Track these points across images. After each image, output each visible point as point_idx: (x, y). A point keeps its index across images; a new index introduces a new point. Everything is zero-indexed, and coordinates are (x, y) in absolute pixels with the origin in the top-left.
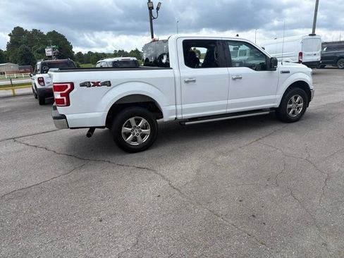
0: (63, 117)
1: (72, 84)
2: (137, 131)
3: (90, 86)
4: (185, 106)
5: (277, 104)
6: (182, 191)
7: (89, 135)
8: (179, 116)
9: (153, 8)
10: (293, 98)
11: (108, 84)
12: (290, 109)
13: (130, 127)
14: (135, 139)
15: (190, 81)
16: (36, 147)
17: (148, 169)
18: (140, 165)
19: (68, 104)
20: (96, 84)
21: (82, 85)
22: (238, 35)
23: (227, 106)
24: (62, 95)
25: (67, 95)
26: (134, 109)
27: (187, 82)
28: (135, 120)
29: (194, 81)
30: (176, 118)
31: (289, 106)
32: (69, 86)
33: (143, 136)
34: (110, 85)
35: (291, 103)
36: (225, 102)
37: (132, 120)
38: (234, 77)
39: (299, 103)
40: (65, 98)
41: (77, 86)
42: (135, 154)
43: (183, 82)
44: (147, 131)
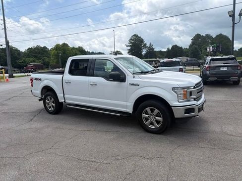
2: (51, 103)
5: (130, 111)
11: (40, 79)
12: (147, 119)
13: (48, 101)
19: (32, 86)
20: (38, 80)
25: (32, 82)
27: (67, 83)
28: (50, 98)
29: (70, 83)
38: (92, 83)
41: (34, 80)
44: (54, 105)
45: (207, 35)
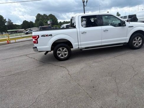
0: (36, 47)
1: (38, 36)
2: (63, 52)
3: (45, 36)
4: (82, 43)
5: (127, 41)
6: (72, 76)
7: (45, 54)
8: (80, 47)
9: (84, 2)
10: (136, 38)
11: (51, 35)
12: (135, 43)
13: (60, 51)
14: (62, 56)
15: (84, 33)
16: (31, 58)
17: (64, 67)
18: (62, 66)
19: (37, 43)
20: (47, 36)
21: (42, 36)
22: (108, 12)
23: (102, 42)
24: (35, 40)
25: (37, 40)
26: (61, 44)
27: (83, 33)
28: (62, 48)
29: (86, 33)
30: (78, 48)
31: (134, 42)
32: (37, 36)
33: (65, 55)
34: (52, 36)
35: (135, 40)
36: (100, 41)
37: (61, 49)
38: (104, 30)
39: (140, 40)
40: (36, 41)
41: (40, 37)
42: (62, 62)
43: (81, 33)
44: (67, 53)
45: (44, 14)
